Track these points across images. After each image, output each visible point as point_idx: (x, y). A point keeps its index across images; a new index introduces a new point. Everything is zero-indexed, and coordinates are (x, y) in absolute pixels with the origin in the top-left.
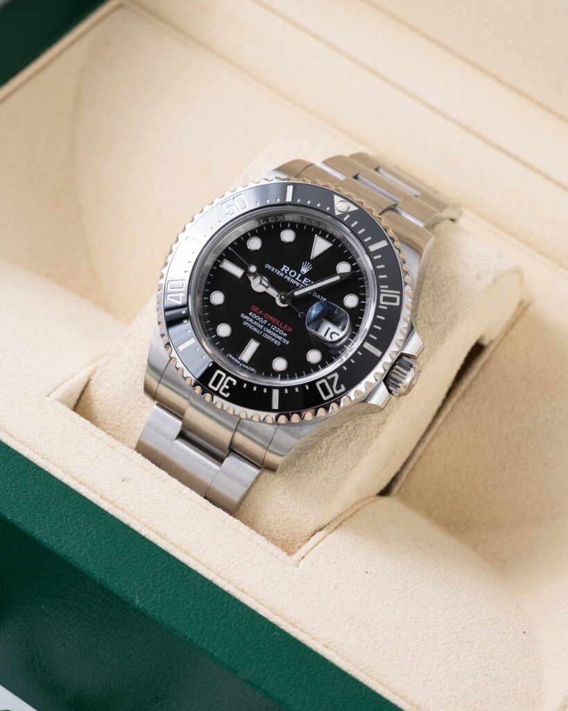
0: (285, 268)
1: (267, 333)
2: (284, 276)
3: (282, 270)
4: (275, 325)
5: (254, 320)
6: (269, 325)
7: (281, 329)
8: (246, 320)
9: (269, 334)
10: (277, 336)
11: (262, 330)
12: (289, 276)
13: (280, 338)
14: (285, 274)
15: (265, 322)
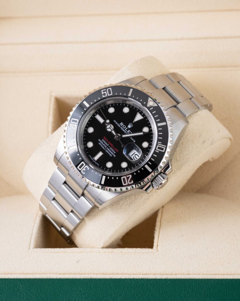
0: (122, 124)
1: (107, 150)
2: (120, 127)
3: (120, 124)
4: (111, 147)
5: (104, 143)
6: (109, 147)
7: (114, 149)
8: (100, 142)
9: (108, 151)
10: (111, 152)
11: (106, 148)
12: (122, 128)
13: (112, 153)
14: (121, 126)
15: (108, 145)
